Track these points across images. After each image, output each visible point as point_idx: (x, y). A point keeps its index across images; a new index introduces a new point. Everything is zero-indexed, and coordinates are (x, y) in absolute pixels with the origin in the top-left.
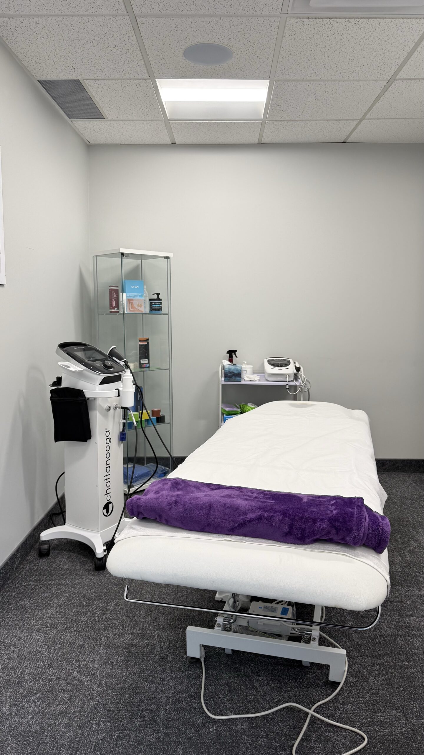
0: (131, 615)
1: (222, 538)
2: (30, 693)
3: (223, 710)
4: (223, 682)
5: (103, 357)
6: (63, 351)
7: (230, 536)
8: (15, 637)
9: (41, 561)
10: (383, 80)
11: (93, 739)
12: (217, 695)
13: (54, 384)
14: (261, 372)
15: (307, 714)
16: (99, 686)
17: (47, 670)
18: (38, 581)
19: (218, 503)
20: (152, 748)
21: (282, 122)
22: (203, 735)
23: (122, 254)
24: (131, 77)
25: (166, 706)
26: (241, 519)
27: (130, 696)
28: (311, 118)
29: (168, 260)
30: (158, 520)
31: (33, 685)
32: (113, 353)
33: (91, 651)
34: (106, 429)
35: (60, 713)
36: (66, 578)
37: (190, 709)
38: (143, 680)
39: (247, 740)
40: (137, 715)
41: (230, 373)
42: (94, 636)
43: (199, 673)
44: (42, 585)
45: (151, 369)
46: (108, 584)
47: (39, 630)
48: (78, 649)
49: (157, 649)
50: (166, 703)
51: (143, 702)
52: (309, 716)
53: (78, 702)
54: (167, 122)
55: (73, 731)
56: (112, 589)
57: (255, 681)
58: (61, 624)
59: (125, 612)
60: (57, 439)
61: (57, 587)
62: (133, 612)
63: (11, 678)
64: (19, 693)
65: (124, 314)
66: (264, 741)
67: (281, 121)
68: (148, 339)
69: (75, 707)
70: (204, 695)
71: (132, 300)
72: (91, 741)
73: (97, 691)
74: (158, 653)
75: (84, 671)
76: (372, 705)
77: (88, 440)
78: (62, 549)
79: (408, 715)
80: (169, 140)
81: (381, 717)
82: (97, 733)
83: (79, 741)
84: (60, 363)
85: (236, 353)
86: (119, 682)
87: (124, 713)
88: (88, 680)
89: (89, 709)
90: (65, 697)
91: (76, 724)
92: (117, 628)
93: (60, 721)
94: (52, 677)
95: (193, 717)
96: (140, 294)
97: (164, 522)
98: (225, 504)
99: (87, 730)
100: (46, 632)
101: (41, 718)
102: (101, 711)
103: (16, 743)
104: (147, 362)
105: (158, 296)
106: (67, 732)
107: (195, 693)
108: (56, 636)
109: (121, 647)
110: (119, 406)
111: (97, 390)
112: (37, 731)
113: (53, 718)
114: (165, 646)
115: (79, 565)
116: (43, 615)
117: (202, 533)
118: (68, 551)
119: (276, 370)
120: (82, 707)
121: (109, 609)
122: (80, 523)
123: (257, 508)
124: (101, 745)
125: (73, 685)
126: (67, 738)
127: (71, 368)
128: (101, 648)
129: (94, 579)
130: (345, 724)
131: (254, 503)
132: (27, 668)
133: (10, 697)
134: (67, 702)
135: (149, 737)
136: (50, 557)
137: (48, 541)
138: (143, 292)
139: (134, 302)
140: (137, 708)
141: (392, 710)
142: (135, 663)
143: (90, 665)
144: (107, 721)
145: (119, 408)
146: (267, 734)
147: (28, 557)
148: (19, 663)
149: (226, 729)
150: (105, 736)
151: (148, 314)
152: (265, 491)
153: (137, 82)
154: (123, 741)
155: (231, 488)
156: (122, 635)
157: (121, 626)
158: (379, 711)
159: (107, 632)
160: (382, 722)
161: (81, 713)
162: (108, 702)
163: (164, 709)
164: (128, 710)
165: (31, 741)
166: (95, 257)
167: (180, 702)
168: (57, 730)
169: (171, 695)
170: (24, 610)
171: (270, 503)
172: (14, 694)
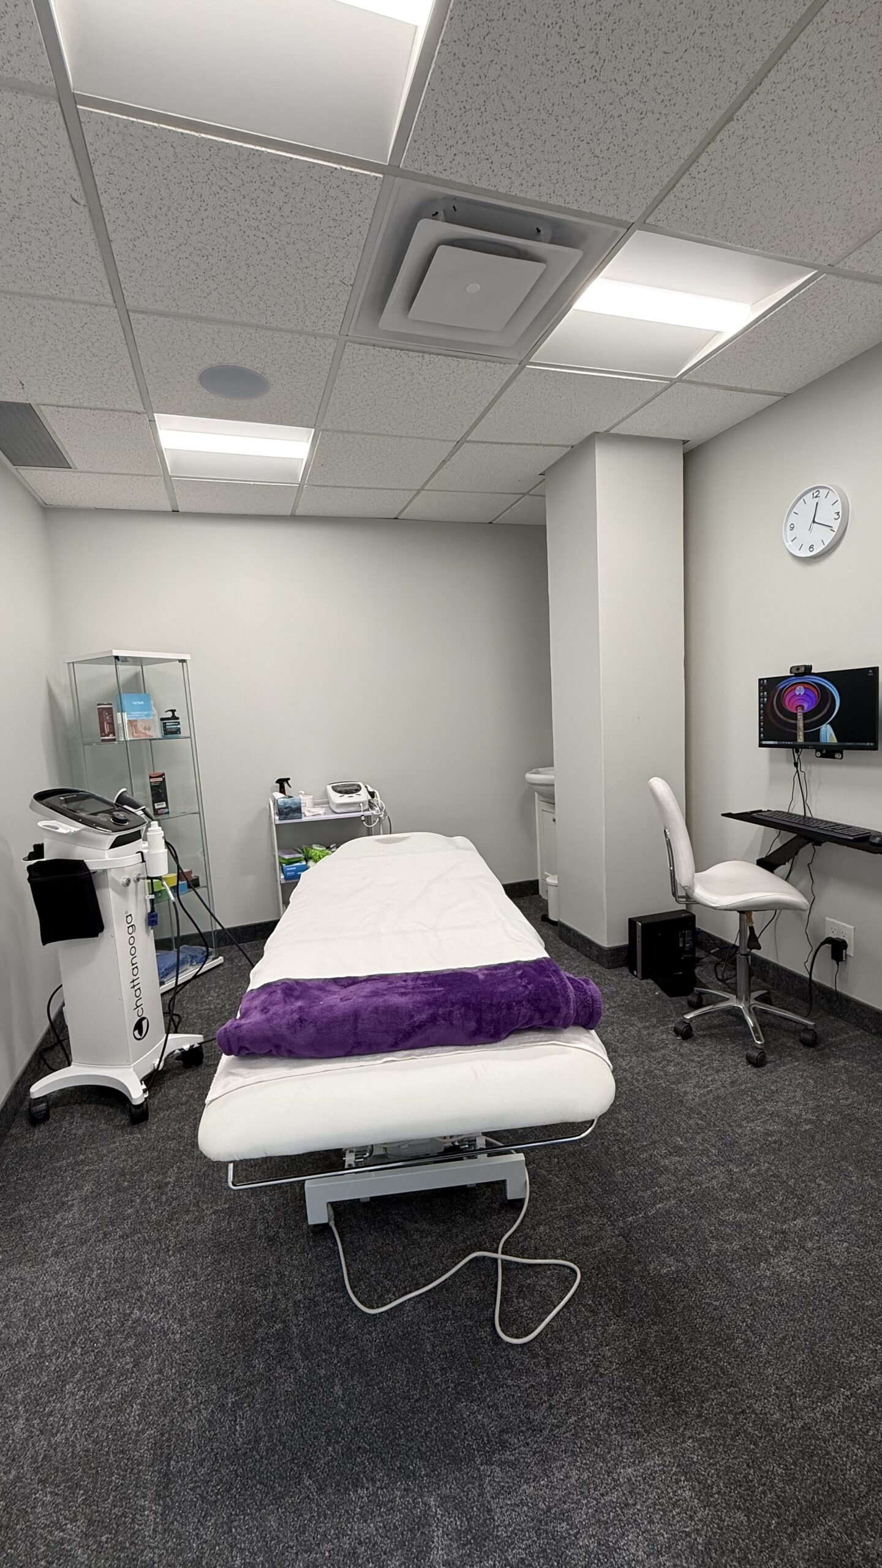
0: (207, 1182)
1: (380, 1059)
2: (62, 1379)
3: (382, 1295)
4: (369, 1248)
5: (108, 807)
6: (44, 805)
7: (392, 1054)
8: (14, 1280)
9: (36, 1131)
10: (452, 441)
11: (191, 1426)
12: (368, 1273)
13: (31, 857)
14: (326, 802)
15: (496, 1260)
16: (182, 1322)
17: (85, 1323)
18: (38, 1167)
19: (366, 1010)
20: (295, 1403)
21: (325, 488)
22: (365, 1348)
23: (117, 658)
24: (117, 407)
25: (297, 1319)
26: (405, 1026)
27: (237, 1322)
28: (361, 485)
29: (184, 664)
30: (274, 1052)
31: (64, 1361)
32: (122, 800)
33: (155, 1264)
34: (126, 913)
35: (125, 1397)
36: (86, 1148)
37: (334, 1310)
38: (251, 1286)
39: (428, 1332)
40: (256, 1353)
41: (286, 808)
42: (154, 1235)
43: (332, 1246)
44: (46, 1172)
45: (171, 815)
46: (159, 1142)
47: (56, 1254)
48: (131, 1268)
49: (260, 1227)
50: (296, 1314)
51: (260, 1325)
52: (499, 1262)
53: (152, 1364)
54: (167, 478)
55: (153, 1424)
56: (166, 1149)
57: (412, 1232)
58: (93, 1232)
59: (196, 1180)
60: (46, 939)
61: (72, 1169)
62: (209, 1176)
63: (20, 1363)
64: (40, 1385)
65: (126, 741)
66: (452, 1324)
67: (323, 486)
68: (164, 774)
69: (149, 1376)
70: (349, 1279)
71: (136, 721)
72: (190, 1431)
73: (181, 1333)
74: (262, 1233)
75: (150, 1304)
76: (567, 1216)
77: (100, 934)
78: (68, 1103)
79: (611, 1216)
80: (170, 506)
81: (583, 1230)
82: (197, 1411)
83: (168, 1440)
84: (40, 824)
85: (289, 781)
86: (213, 1303)
87: (234, 1356)
88: (160, 1319)
89: (173, 1371)
90: (127, 1364)
91: (156, 1408)
92: (188, 1211)
93: (128, 1414)
94: (96, 1334)
95: (343, 1323)
96: (146, 713)
97: (286, 1054)
98: (376, 1008)
99: (179, 1413)
100: (68, 1253)
101: (91, 1422)
102: (195, 1366)
103: (51, 1493)
104: (164, 806)
105: (173, 714)
106: (143, 1431)
107: (334, 1280)
108: (89, 1255)
109: (203, 1241)
110: (142, 876)
111: (107, 858)
112: (87, 1451)
113: (113, 1412)
114: (270, 1217)
115: (103, 1122)
116: (59, 1224)
117: (347, 1059)
118: (79, 1103)
119: (346, 799)
120: (160, 1372)
121: (169, 1183)
122: (97, 1057)
123: (425, 1004)
124: (209, 1431)
125: (135, 1335)
126: (146, 1443)
127: (60, 829)
128: (171, 1253)
129: (133, 1138)
130: (545, 1258)
131: (418, 998)
132: (46, 1332)
133: (23, 1401)
134: (133, 1372)
135: (284, 1384)
136: (51, 1120)
137: (45, 1096)
138: (150, 709)
139: (139, 724)
140: (253, 1339)
141: (592, 1216)
142: (231, 1262)
143: (159, 1289)
144: (210, 1381)
145: (144, 879)
146: (453, 1312)
147: (11, 1131)
148: (30, 1328)
149: (394, 1325)
150: (212, 1411)
151: (159, 739)
152: (419, 974)
153: (125, 415)
154: (245, 1408)
155: (370, 979)
156: (198, 1221)
157: (194, 1205)
158: (578, 1223)
159: (175, 1223)
160: (586, 1238)
161: (162, 1382)
162: (204, 1345)
163: (295, 1326)
164: (239, 1348)
165: (81, 1477)
166: (71, 665)
167: (316, 1304)
168: (124, 1435)
169: (300, 1297)
170: (22, 1227)
171: (439, 991)
172: (31, 1391)
